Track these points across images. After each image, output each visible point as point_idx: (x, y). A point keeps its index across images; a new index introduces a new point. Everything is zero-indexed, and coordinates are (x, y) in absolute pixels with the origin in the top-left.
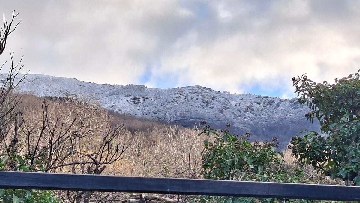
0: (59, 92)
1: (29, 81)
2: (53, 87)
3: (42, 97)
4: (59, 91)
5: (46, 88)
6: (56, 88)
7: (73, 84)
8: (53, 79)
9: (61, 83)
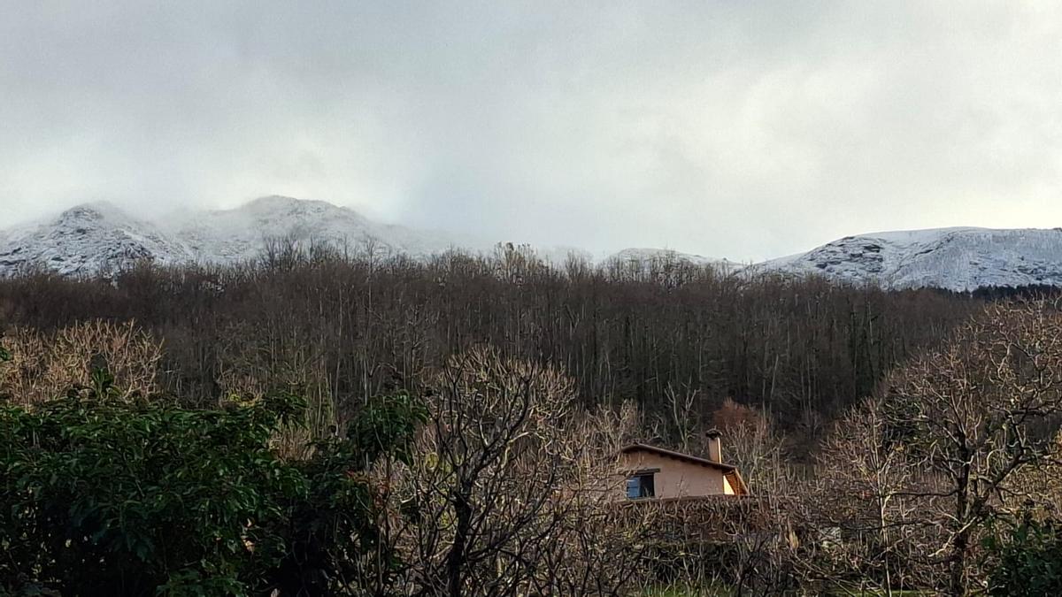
0: (1014, 271)
1: (928, 249)
2: (997, 259)
3: (967, 292)
4: (1016, 269)
5: (976, 264)
6: (1006, 260)
7: (1052, 245)
8: (994, 236)
9: (1018, 245)
